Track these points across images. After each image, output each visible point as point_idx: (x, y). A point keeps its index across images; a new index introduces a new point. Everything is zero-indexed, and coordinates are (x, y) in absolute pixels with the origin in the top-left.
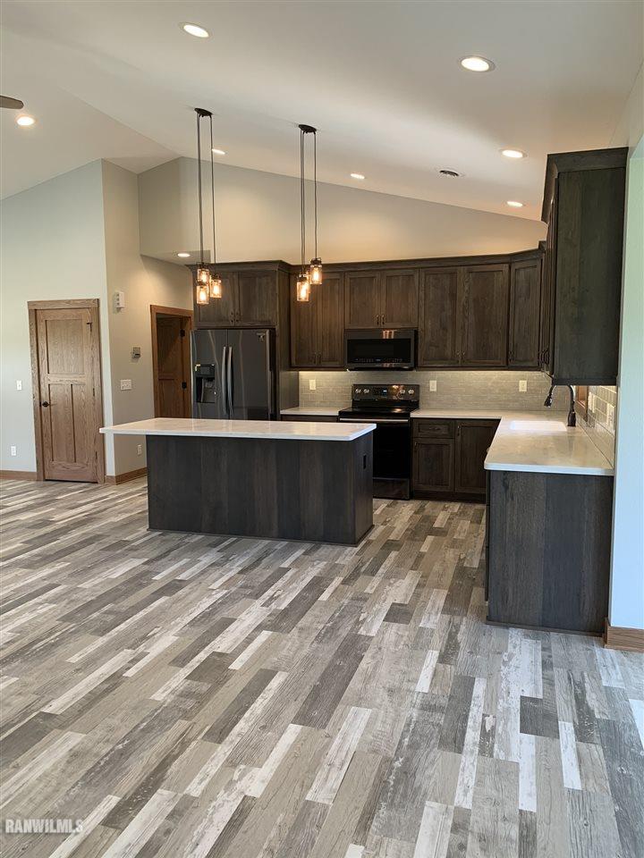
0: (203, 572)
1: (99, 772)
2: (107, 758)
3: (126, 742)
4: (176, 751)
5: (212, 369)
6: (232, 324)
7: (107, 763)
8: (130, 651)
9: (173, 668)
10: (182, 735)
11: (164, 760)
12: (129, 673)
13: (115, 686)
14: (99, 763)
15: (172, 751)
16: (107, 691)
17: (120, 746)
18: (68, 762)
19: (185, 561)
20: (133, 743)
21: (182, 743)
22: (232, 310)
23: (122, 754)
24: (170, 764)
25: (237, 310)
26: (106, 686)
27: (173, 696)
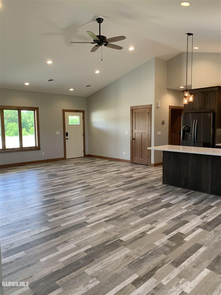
0: (179, 202)
1: (133, 265)
2: (136, 261)
3: (144, 257)
4: (160, 265)
5: (189, 128)
6: (198, 111)
7: (136, 262)
8: (150, 225)
9: (163, 235)
10: (163, 260)
11: (155, 267)
12: (149, 233)
13: (143, 236)
14: (134, 261)
15: (159, 265)
16: (140, 237)
17: (141, 258)
18: (125, 258)
19: (173, 197)
20: (146, 258)
21: (163, 263)
22: (198, 106)
23: (142, 261)
24: (157, 269)
25: (200, 106)
26: (140, 235)
27: (162, 245)
